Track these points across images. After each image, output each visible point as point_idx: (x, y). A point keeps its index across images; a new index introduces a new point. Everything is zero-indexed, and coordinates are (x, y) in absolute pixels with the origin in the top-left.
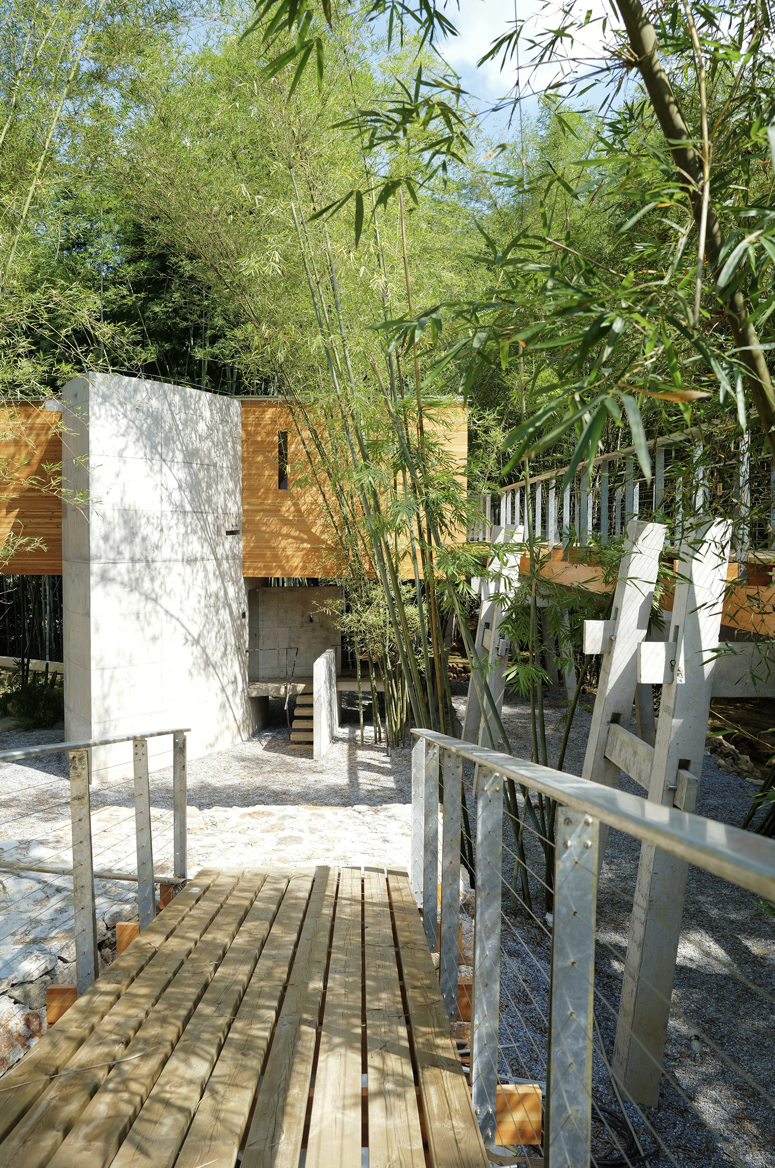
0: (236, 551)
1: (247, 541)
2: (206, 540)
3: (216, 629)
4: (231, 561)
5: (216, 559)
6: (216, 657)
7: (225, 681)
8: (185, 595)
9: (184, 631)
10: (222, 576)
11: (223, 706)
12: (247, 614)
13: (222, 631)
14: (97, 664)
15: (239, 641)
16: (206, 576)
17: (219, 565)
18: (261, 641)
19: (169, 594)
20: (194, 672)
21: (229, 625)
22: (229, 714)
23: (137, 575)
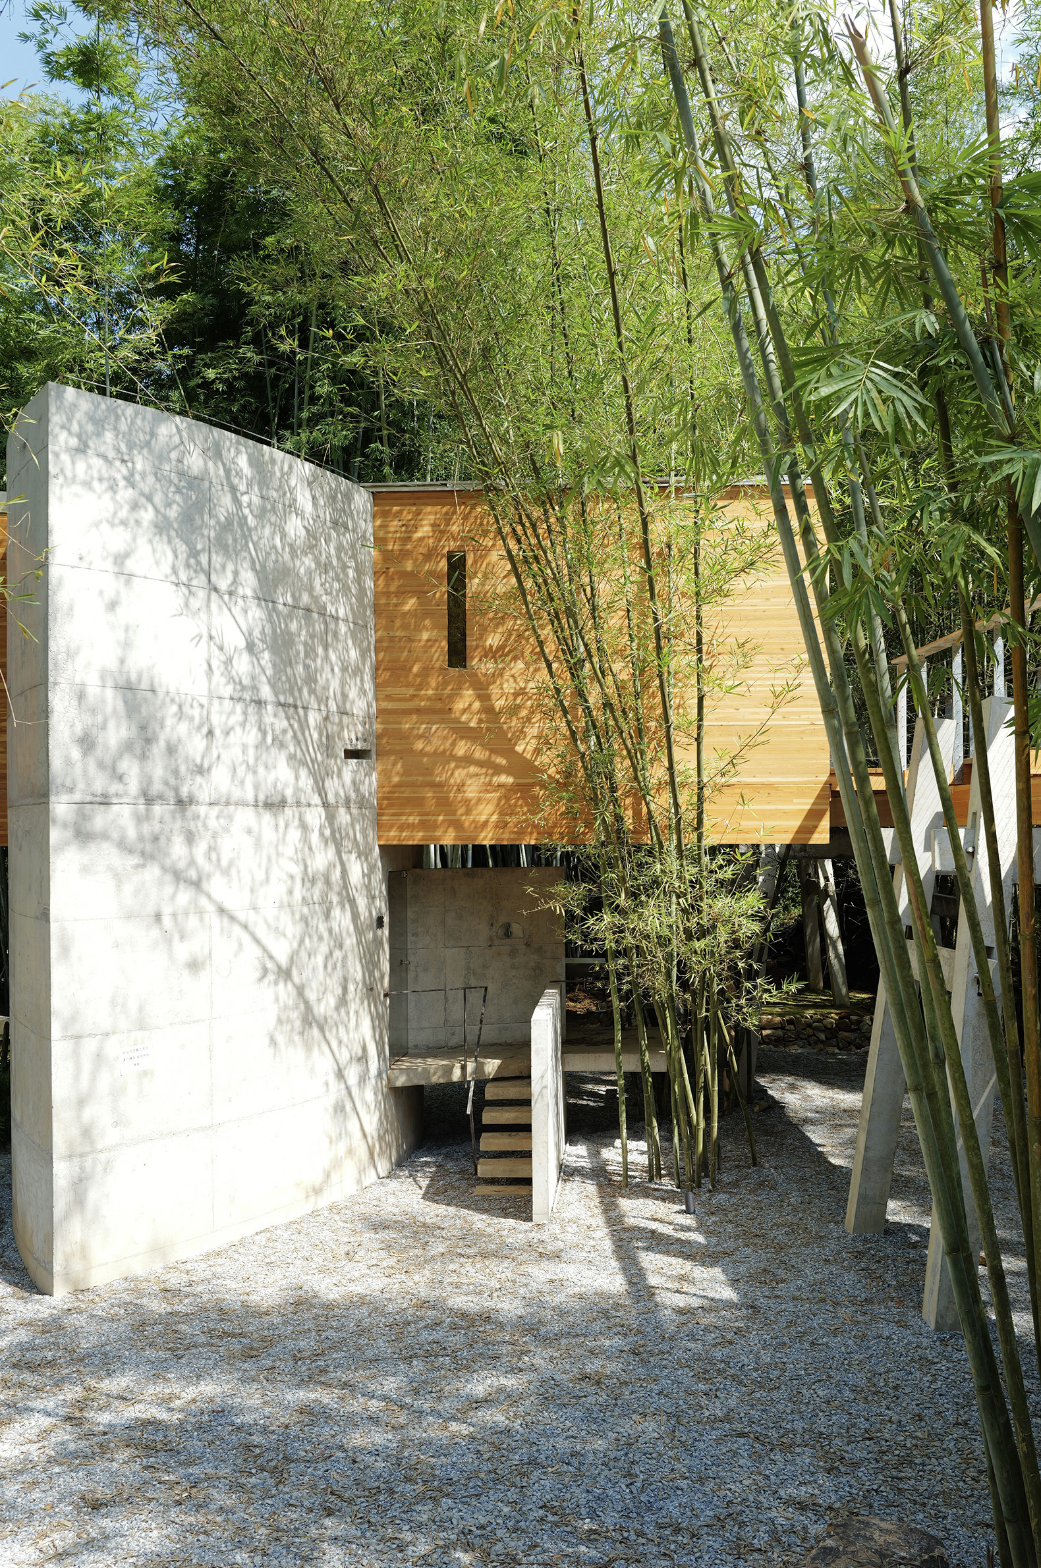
0: (365, 789)
1: (385, 774)
2: (303, 763)
3: (324, 949)
4: (355, 811)
5: (326, 805)
6: (325, 1006)
7: (344, 1056)
8: (260, 875)
9: (258, 952)
10: (336, 838)
11: (339, 1109)
12: (386, 920)
13: (338, 954)
14: (65, 1028)
15: (371, 974)
16: (305, 840)
17: (331, 817)
18: (411, 975)
19: (226, 872)
20: (280, 1039)
21: (350, 941)
22: (353, 1125)
23: (157, 827)
